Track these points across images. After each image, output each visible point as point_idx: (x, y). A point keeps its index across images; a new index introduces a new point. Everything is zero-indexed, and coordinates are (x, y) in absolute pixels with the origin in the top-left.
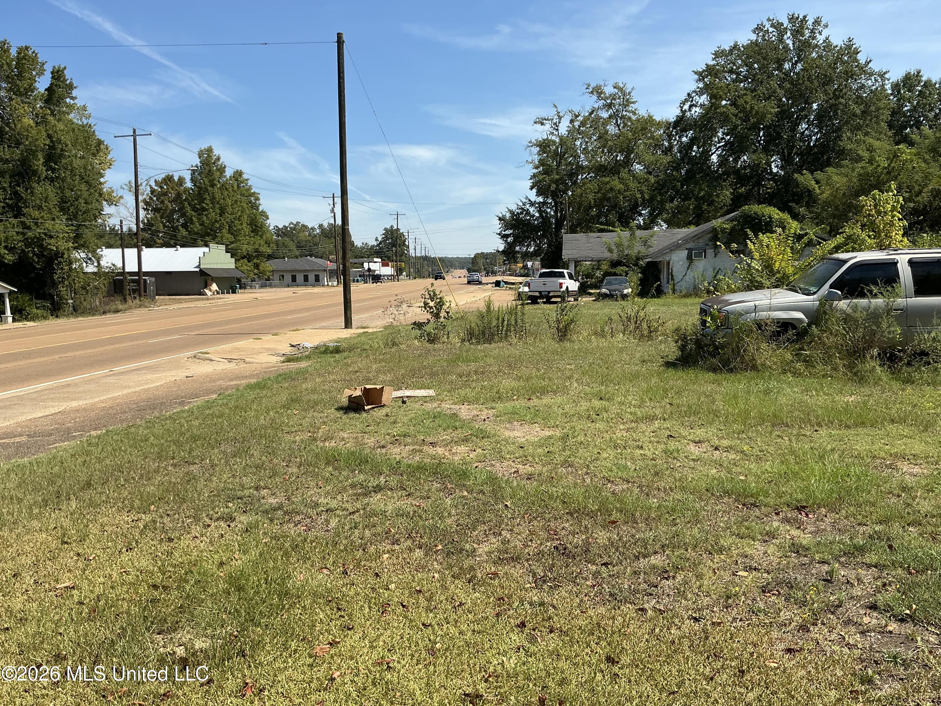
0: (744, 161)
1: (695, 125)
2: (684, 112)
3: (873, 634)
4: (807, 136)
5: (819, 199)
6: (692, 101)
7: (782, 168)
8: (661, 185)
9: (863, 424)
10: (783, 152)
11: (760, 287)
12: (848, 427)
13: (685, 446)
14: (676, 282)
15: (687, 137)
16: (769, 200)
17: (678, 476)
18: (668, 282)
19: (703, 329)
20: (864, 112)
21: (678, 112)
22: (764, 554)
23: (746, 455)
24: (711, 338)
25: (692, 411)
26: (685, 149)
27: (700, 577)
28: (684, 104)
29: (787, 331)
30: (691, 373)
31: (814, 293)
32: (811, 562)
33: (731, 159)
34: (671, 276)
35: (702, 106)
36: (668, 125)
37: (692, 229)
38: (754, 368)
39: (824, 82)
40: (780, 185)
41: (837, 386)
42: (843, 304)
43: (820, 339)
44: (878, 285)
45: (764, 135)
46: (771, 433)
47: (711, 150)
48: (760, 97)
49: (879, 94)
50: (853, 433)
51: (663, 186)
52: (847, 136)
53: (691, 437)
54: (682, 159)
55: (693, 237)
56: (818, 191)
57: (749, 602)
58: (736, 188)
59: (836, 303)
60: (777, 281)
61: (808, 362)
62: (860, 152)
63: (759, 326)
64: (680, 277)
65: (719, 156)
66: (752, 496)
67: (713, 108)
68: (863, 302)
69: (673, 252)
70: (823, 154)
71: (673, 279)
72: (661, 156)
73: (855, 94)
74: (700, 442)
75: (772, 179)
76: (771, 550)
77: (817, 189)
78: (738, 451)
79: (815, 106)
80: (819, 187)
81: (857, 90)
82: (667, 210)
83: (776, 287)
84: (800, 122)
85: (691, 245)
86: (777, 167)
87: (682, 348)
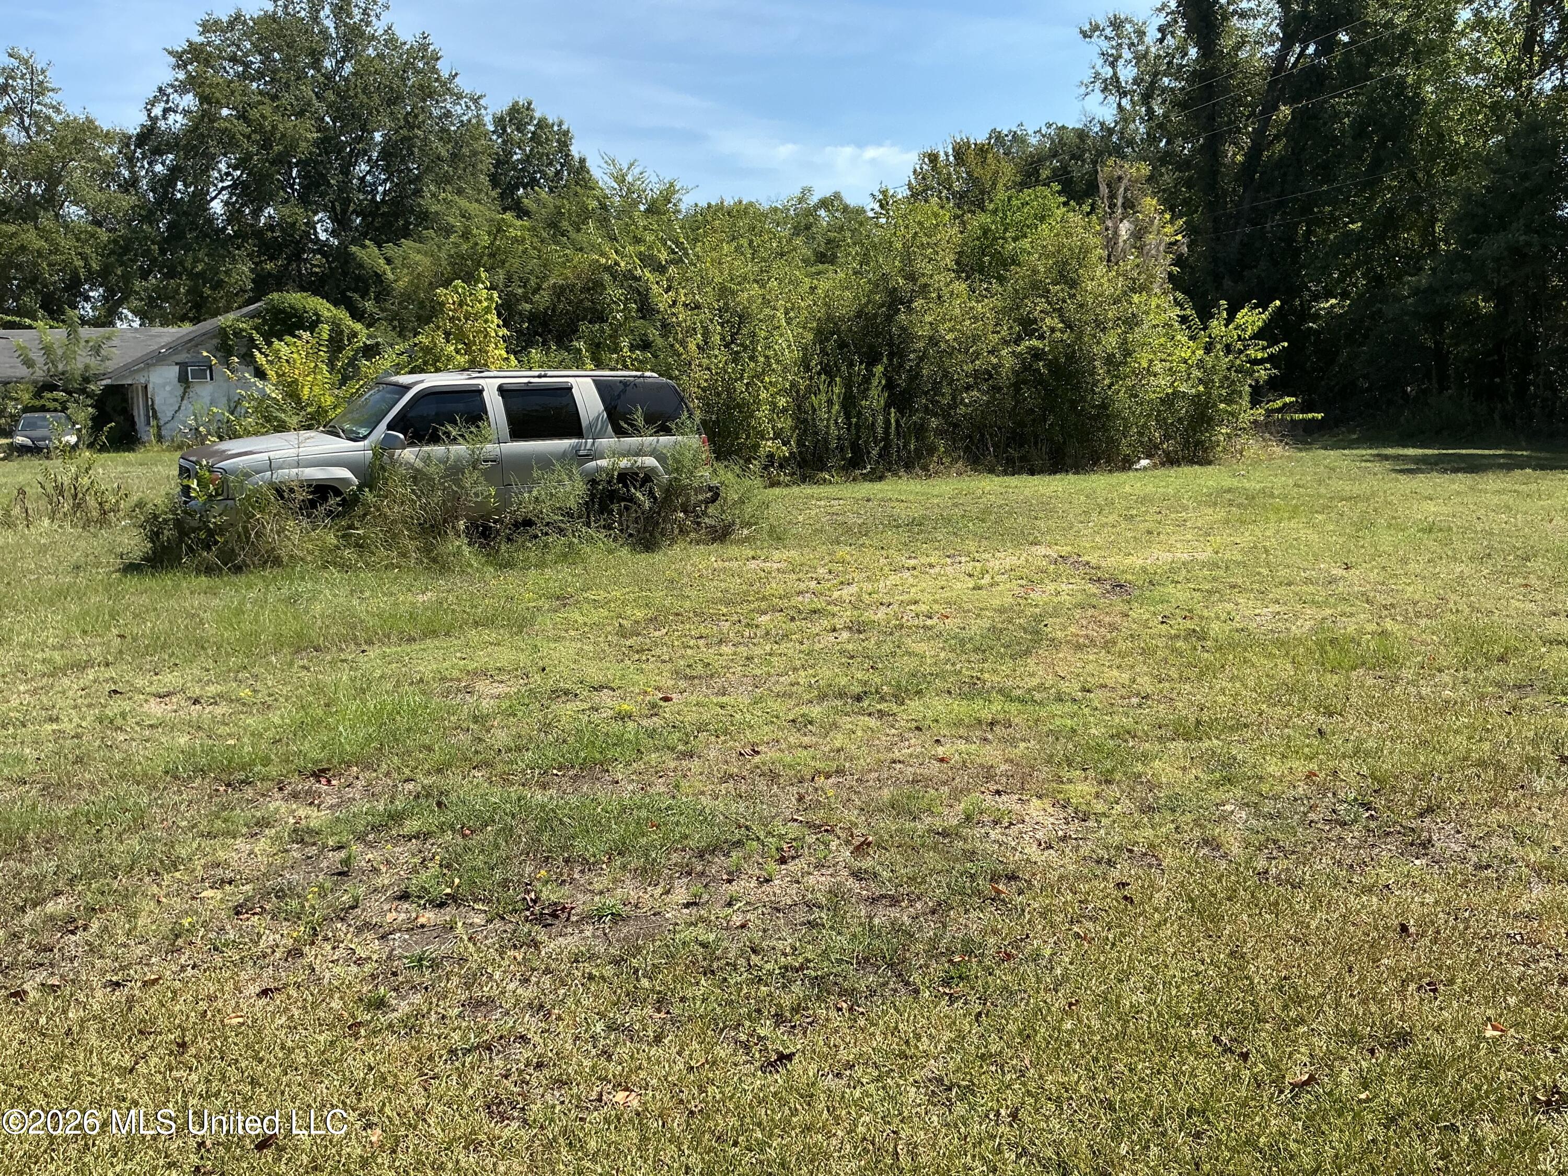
0: (270, 216)
1: (177, 145)
2: (154, 120)
3: (398, 935)
4: (370, 185)
5: (393, 289)
6: (167, 102)
7: (334, 233)
8: (121, 247)
9: (434, 634)
10: (334, 208)
11: (281, 427)
12: (412, 640)
13: (141, 705)
14: (162, 422)
15: (163, 164)
16: (316, 287)
17: (118, 756)
18: (148, 423)
19: (186, 503)
20: (455, 157)
21: (143, 118)
22: (249, 855)
23: (244, 704)
24: (202, 516)
25: (159, 644)
26: (162, 186)
27: (132, 916)
28: (153, 105)
29: (326, 500)
30: (168, 580)
31: (365, 438)
32: (321, 852)
33: (247, 211)
34: (152, 412)
35: (186, 112)
36: (125, 140)
37: (187, 329)
38: (278, 562)
39: (389, 99)
40: (333, 262)
41: (407, 579)
42: (409, 454)
43: (378, 510)
44: (456, 424)
45: (299, 176)
46: (291, 664)
47: (208, 193)
48: (286, 109)
49: (473, 129)
50: (418, 647)
51: (126, 249)
52: (430, 191)
53: (153, 689)
54: (159, 203)
55: (187, 343)
56: (390, 276)
57: (212, 935)
58: (261, 262)
59: (398, 452)
60: (311, 419)
61: (361, 546)
62: (451, 220)
63: (279, 492)
64: (170, 414)
65: (226, 203)
66: (243, 769)
67: (206, 120)
68: (438, 450)
69: (152, 368)
70: (396, 216)
71: (155, 416)
72: (119, 195)
73: (437, 124)
74: (168, 694)
75: (319, 251)
76: (262, 845)
77: (389, 272)
78: (232, 701)
79: (378, 137)
80: (392, 269)
81: (440, 119)
82: (137, 293)
83: (309, 428)
84: (356, 161)
85: (183, 357)
86: (326, 230)
87: (154, 537)
